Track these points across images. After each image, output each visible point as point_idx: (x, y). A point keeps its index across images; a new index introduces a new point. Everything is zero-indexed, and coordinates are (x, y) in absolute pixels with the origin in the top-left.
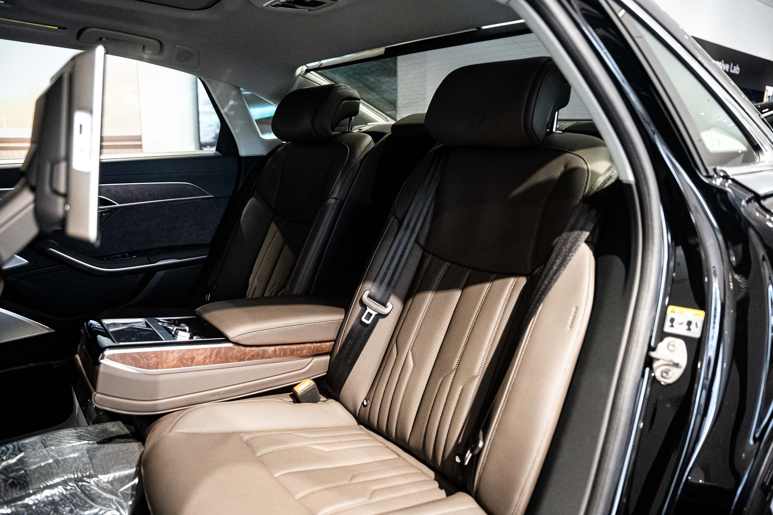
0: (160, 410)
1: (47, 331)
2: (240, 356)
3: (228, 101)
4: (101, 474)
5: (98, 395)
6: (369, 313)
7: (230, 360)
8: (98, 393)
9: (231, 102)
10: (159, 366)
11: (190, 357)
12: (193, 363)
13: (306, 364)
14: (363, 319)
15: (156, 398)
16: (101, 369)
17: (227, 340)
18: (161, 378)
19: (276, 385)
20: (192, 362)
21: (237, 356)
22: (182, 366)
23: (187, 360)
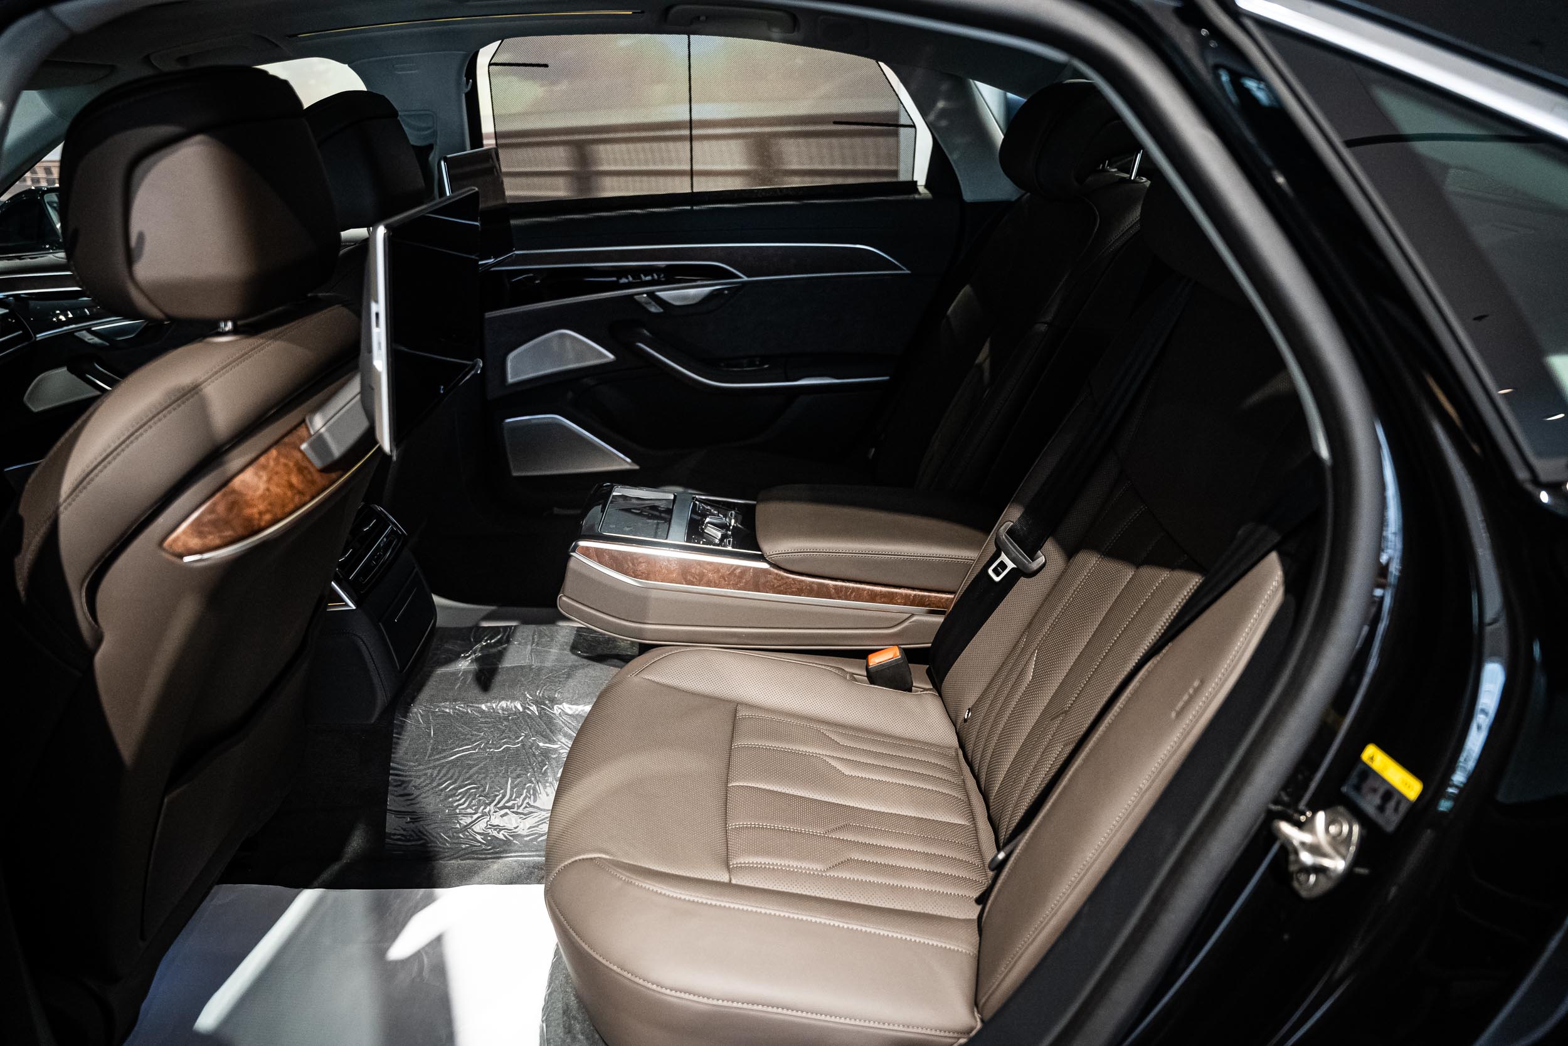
0: (648, 638)
1: (627, 467)
2: (780, 586)
3: (934, 103)
4: (567, 703)
5: (564, 599)
6: (1002, 562)
7: (762, 589)
8: (565, 596)
9: (941, 104)
10: (651, 576)
11: (698, 571)
12: (702, 582)
13: (900, 621)
14: (990, 571)
15: (642, 621)
16: (572, 564)
17: (761, 558)
18: (654, 594)
19: (841, 643)
20: (700, 580)
21: (774, 585)
22: (684, 583)
23: (693, 575)
